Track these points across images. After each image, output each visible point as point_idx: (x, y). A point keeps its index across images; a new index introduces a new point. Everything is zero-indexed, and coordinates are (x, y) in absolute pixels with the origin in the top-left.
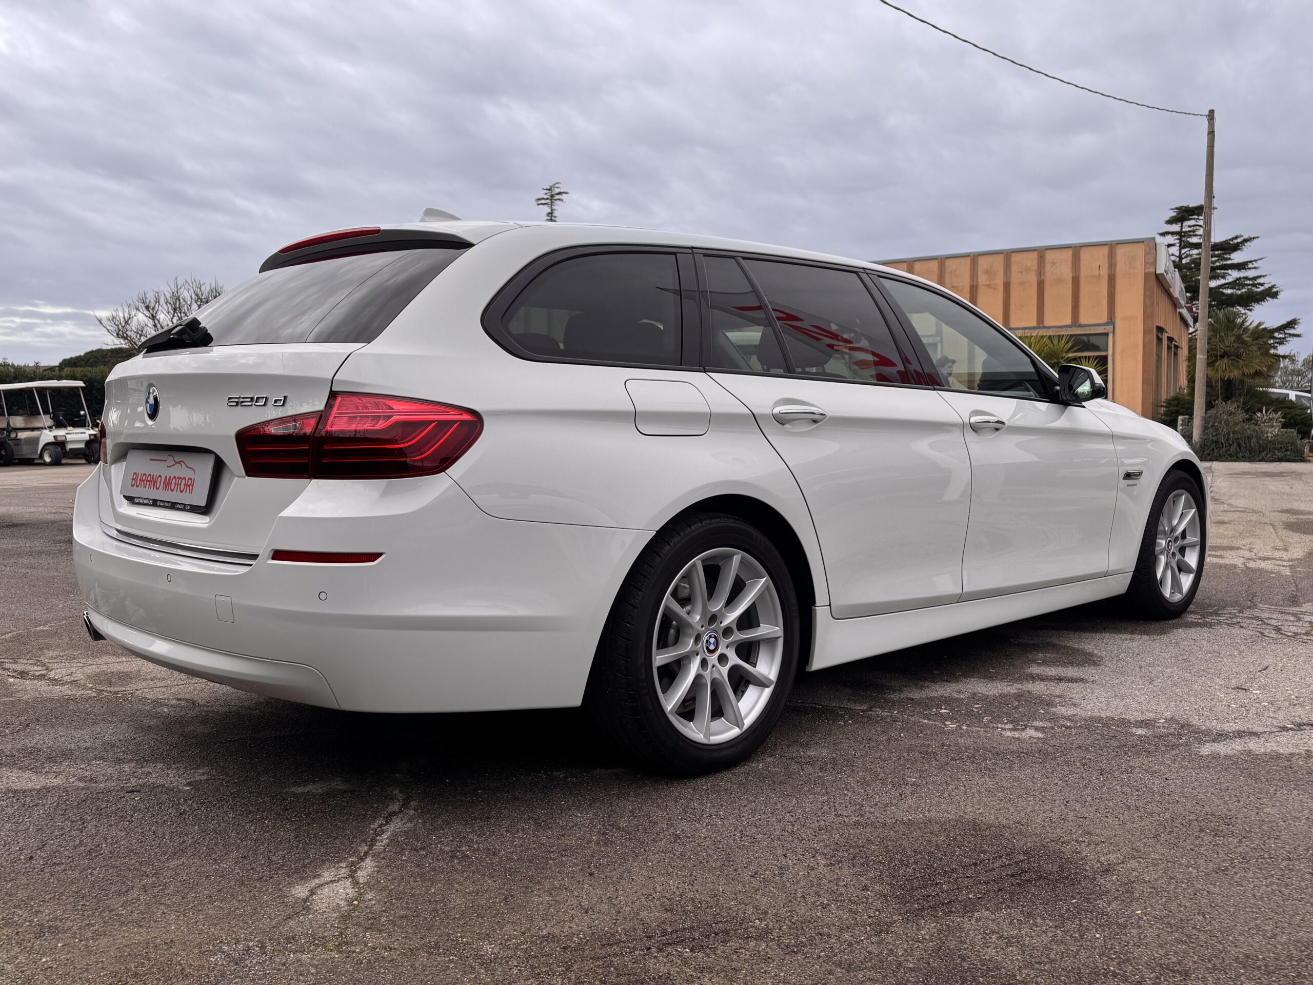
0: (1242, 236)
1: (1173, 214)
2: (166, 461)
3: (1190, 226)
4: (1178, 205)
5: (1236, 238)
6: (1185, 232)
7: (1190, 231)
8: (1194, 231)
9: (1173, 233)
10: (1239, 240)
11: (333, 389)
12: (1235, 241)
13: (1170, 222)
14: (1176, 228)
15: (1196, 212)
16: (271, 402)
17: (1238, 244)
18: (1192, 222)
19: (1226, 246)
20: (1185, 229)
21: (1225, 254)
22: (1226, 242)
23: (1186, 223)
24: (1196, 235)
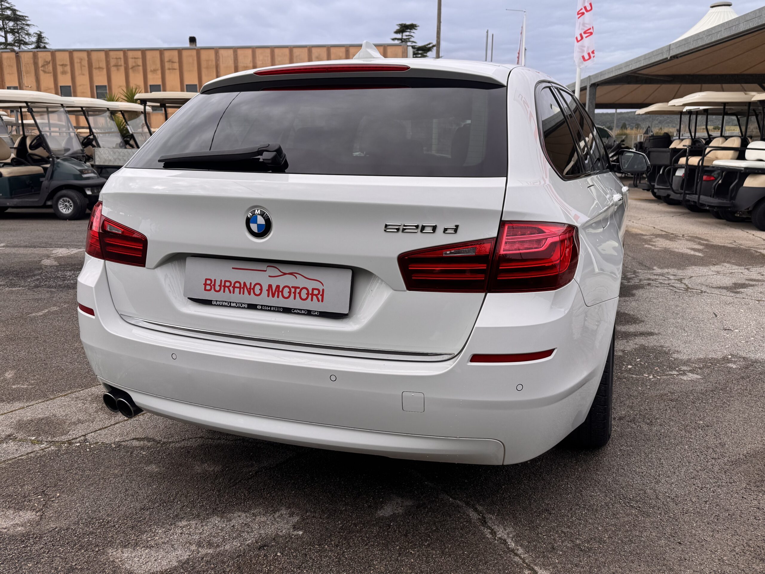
0: (432, 43)
1: (398, 28)
2: (265, 271)
3: (406, 36)
4: (401, 23)
5: (430, 44)
6: (404, 39)
7: (407, 39)
8: (409, 39)
9: (398, 39)
10: (431, 45)
11: (503, 219)
12: (429, 46)
13: (397, 32)
14: (399, 36)
15: (410, 28)
16: (440, 230)
17: (430, 47)
18: (407, 34)
19: (425, 48)
20: (404, 37)
21: (425, 53)
22: (425, 46)
23: (405, 34)
24: (410, 41)
